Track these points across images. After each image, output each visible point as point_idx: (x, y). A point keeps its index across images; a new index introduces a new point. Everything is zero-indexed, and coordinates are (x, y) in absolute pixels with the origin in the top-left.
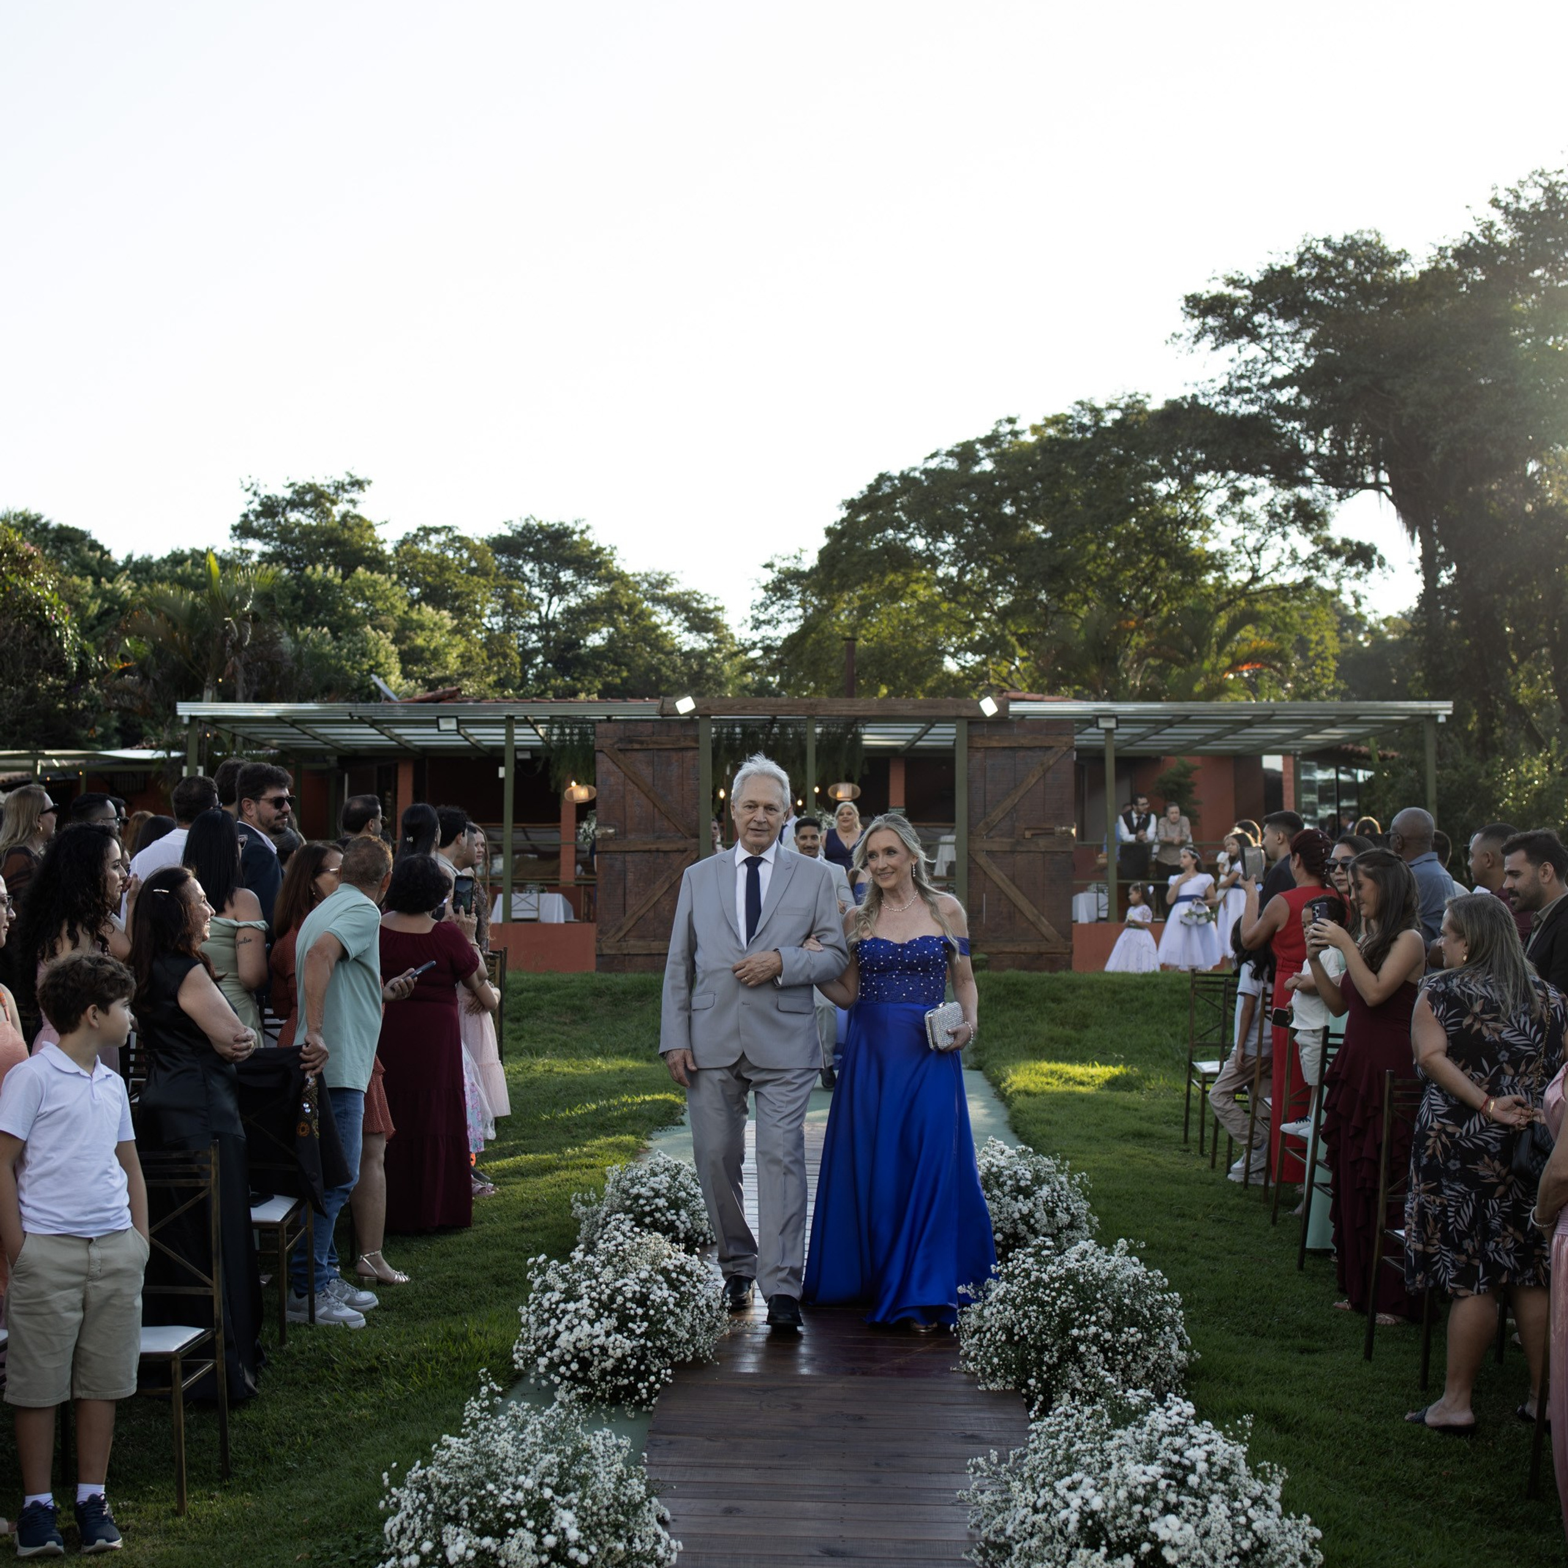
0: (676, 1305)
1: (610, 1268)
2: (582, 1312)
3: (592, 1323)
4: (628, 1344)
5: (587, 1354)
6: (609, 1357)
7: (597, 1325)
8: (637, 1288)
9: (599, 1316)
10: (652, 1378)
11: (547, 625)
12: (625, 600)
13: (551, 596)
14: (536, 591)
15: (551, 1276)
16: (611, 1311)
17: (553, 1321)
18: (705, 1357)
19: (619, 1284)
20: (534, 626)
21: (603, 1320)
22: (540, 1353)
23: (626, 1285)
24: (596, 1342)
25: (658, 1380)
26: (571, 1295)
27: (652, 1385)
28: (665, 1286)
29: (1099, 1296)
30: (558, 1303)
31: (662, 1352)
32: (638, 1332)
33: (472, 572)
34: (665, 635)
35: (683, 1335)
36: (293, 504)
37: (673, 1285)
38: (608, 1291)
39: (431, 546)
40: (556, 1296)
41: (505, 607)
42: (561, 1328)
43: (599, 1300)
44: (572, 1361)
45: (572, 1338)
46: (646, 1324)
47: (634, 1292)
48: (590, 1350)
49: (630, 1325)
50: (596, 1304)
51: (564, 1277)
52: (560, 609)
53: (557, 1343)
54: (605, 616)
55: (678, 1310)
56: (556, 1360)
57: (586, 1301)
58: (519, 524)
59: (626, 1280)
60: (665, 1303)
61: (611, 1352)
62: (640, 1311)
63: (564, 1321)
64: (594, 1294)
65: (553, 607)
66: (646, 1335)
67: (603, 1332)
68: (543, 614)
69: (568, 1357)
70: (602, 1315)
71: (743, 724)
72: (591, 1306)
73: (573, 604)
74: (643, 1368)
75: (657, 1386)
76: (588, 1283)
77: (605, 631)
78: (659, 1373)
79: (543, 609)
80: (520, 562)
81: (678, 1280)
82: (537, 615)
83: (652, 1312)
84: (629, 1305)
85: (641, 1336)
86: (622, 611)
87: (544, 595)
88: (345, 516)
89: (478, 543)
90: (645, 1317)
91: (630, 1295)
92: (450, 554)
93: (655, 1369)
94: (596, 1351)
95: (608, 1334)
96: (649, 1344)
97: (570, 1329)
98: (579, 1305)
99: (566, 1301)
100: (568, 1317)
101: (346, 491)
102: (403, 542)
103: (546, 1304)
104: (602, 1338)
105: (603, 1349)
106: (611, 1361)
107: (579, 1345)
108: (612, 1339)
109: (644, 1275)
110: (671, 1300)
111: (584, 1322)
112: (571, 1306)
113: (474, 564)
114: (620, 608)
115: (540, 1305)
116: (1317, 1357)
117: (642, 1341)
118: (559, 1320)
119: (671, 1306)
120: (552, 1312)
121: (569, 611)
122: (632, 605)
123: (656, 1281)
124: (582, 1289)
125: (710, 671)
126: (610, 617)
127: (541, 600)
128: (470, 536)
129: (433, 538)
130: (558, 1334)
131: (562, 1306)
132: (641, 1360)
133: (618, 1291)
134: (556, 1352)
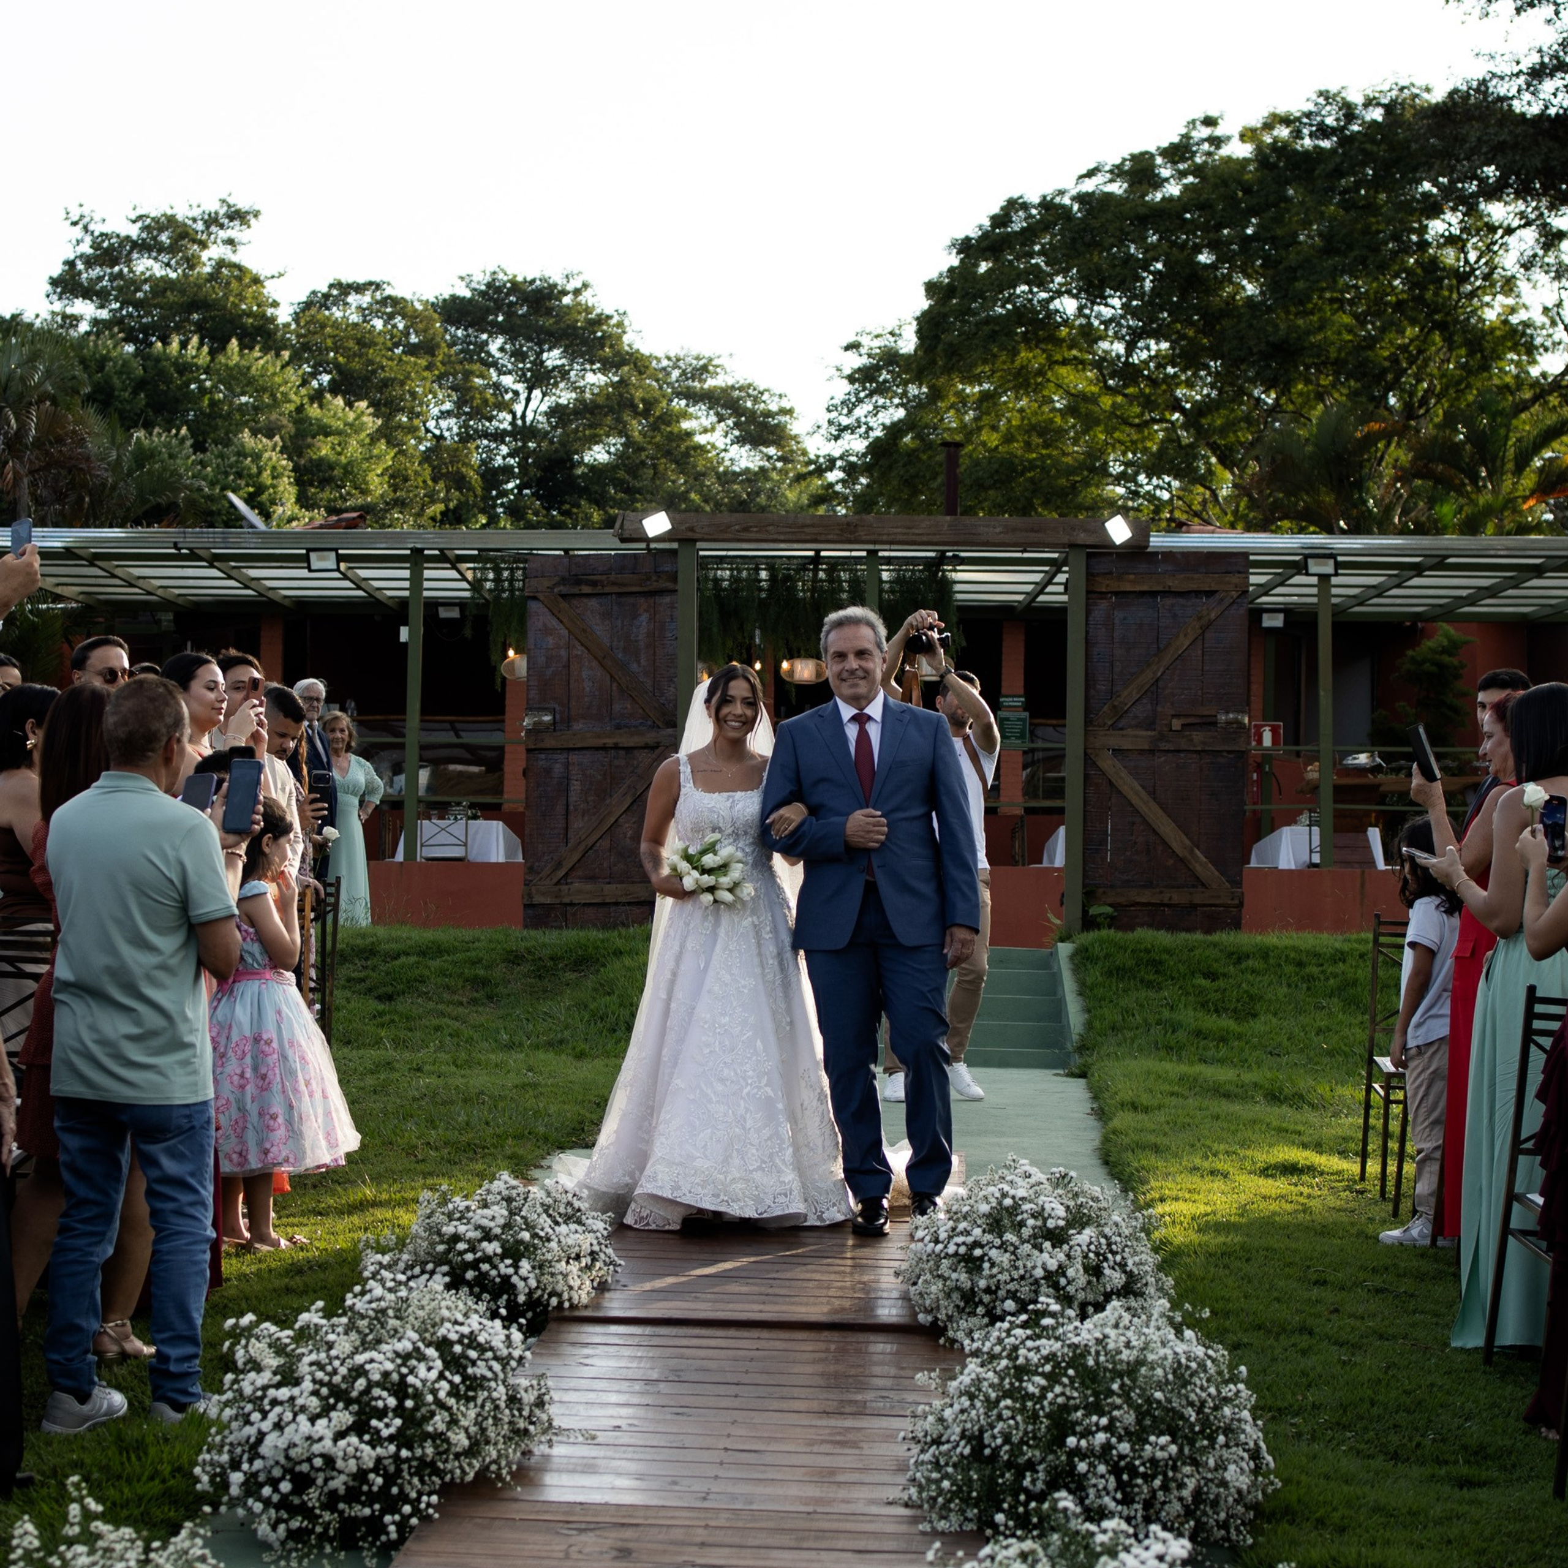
0: (454, 1392)
1: (354, 1335)
2: (300, 1402)
3: (313, 1420)
4: (369, 1455)
5: (305, 1467)
6: (340, 1472)
7: (322, 1423)
8: (389, 1366)
9: (326, 1411)
10: (407, 1509)
11: (523, 432)
12: (639, 394)
13: (530, 390)
14: (507, 381)
15: (258, 1348)
16: (349, 1402)
17: (256, 1416)
18: (499, 1477)
19: (360, 1359)
20: (505, 432)
21: (333, 1414)
22: (235, 1465)
23: (372, 1361)
24: (317, 1448)
25: (416, 1511)
26: (288, 1377)
27: (406, 1518)
28: (439, 1364)
29: (1115, 1387)
30: (265, 1388)
31: (426, 1468)
32: (385, 1433)
33: (412, 350)
34: (700, 449)
35: (460, 1440)
36: (146, 246)
37: (453, 1363)
38: (343, 1371)
39: (350, 312)
40: (265, 1378)
41: (459, 404)
42: (266, 1426)
43: (329, 1384)
44: (283, 1478)
45: (282, 1443)
46: (398, 1422)
47: (386, 1374)
48: (309, 1460)
49: (374, 1423)
50: (324, 1391)
51: (278, 1348)
52: (544, 408)
53: (264, 1450)
54: (609, 420)
55: (452, 1402)
56: (262, 1478)
57: (307, 1385)
58: (481, 280)
59: (374, 1354)
60: (434, 1392)
61: (340, 1464)
62: (392, 1402)
63: (272, 1417)
64: (320, 1375)
65: (533, 405)
66: (400, 1438)
67: (329, 1434)
68: (519, 414)
69: (277, 1472)
70: (333, 1408)
71: (771, 564)
72: (315, 1393)
73: (563, 401)
74: (395, 1490)
75: (414, 1521)
76: (313, 1357)
77: (616, 442)
78: (418, 1500)
79: (519, 408)
80: (484, 336)
81: (464, 1355)
82: (509, 418)
83: (409, 1403)
84: (376, 1392)
85: (391, 1439)
86: (636, 414)
87: (520, 387)
88: (221, 264)
89: (419, 307)
90: (399, 1411)
91: (376, 1377)
92: (378, 324)
93: (414, 1495)
94: (318, 1462)
95: (340, 1435)
96: (404, 1453)
97: (279, 1426)
98: (296, 1391)
99: (278, 1386)
100: (278, 1409)
101: (222, 226)
102: (308, 305)
103: (248, 1390)
104: (328, 1443)
105: (329, 1461)
106: (343, 1478)
107: (293, 1453)
108: (342, 1443)
109: (405, 1346)
110: (444, 1386)
111: (302, 1418)
112: (284, 1393)
113: (414, 339)
114: (633, 406)
115: (240, 1391)
116: (1482, 1494)
117: (392, 1448)
118: (265, 1415)
119: (442, 1395)
120: (256, 1401)
121: (555, 411)
122: (650, 404)
123: (422, 1358)
124: (304, 1368)
125: (762, 499)
126: (619, 420)
127: (516, 393)
128: (408, 297)
129: (353, 299)
130: (261, 1436)
131: (272, 1392)
132: (390, 1479)
133: (359, 1371)
134: (258, 1464)
